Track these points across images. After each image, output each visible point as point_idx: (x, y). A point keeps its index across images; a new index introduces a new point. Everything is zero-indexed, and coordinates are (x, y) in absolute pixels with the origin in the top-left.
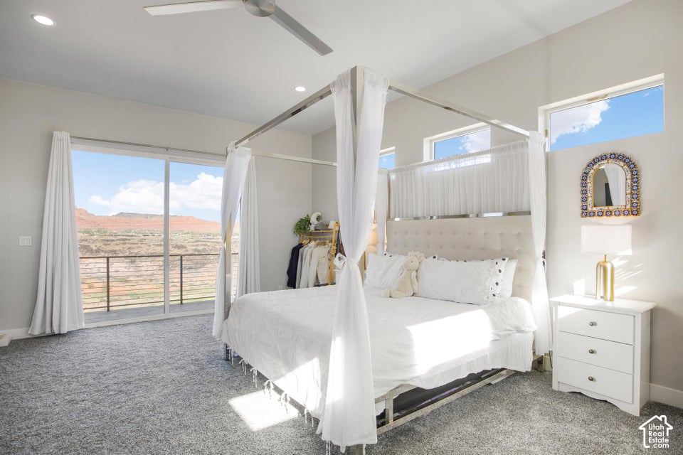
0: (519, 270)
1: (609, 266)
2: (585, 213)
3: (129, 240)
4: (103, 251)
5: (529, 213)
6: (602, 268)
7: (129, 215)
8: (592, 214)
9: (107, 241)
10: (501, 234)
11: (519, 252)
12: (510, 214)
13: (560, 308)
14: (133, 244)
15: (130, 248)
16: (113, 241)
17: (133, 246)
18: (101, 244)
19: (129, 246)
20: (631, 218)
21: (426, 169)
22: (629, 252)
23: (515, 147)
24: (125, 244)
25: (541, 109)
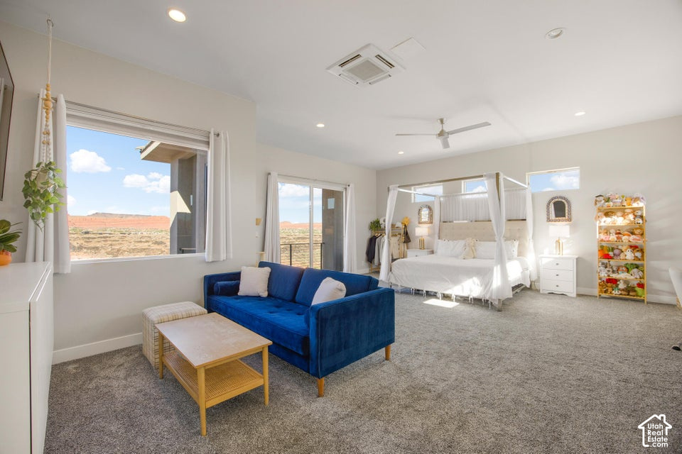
0: (519, 245)
1: (561, 242)
2: (549, 220)
3: (110, 237)
4: (85, 248)
5: (525, 220)
6: (558, 242)
7: (104, 214)
8: (552, 221)
9: (88, 238)
10: (510, 230)
11: (519, 237)
12: (510, 220)
13: (543, 259)
14: (114, 241)
15: (111, 245)
16: (94, 238)
17: (114, 243)
18: (82, 242)
19: (110, 242)
20: (568, 222)
21: (463, 197)
22: (568, 236)
23: (516, 190)
24: (106, 241)
25: (527, 174)
